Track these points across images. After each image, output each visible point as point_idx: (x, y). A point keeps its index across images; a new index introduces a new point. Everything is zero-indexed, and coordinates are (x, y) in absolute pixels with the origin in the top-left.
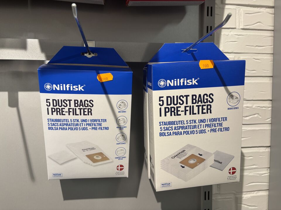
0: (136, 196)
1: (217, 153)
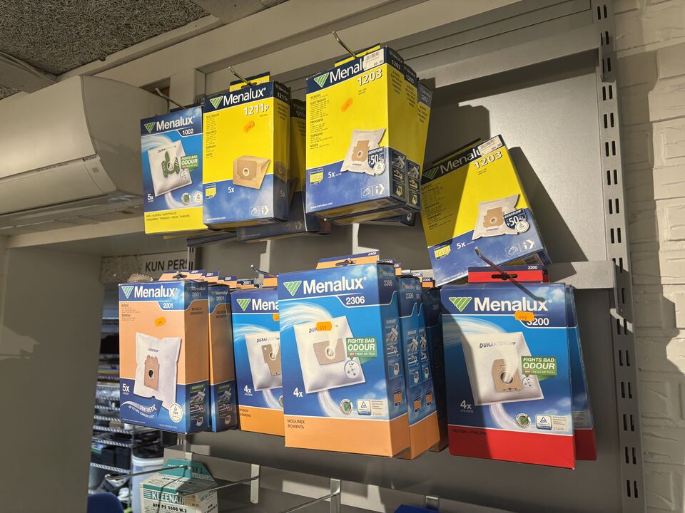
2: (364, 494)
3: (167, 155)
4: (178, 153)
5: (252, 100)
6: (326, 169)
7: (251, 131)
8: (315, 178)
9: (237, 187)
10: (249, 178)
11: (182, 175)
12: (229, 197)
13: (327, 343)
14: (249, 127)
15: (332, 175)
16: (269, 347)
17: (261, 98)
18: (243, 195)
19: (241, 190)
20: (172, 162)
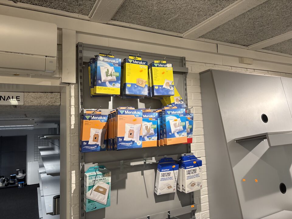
0: (174, 200)
1: (198, 182)
2: (152, 160)
3: (108, 70)
4: (112, 70)
5: (142, 64)
6: (159, 86)
7: (142, 72)
8: (156, 88)
9: (138, 86)
10: (141, 84)
11: (113, 77)
12: (135, 88)
13: (176, 123)
14: (141, 71)
15: (160, 88)
16: (147, 126)
17: (144, 65)
18: (139, 88)
19: (139, 87)
20: (110, 73)
